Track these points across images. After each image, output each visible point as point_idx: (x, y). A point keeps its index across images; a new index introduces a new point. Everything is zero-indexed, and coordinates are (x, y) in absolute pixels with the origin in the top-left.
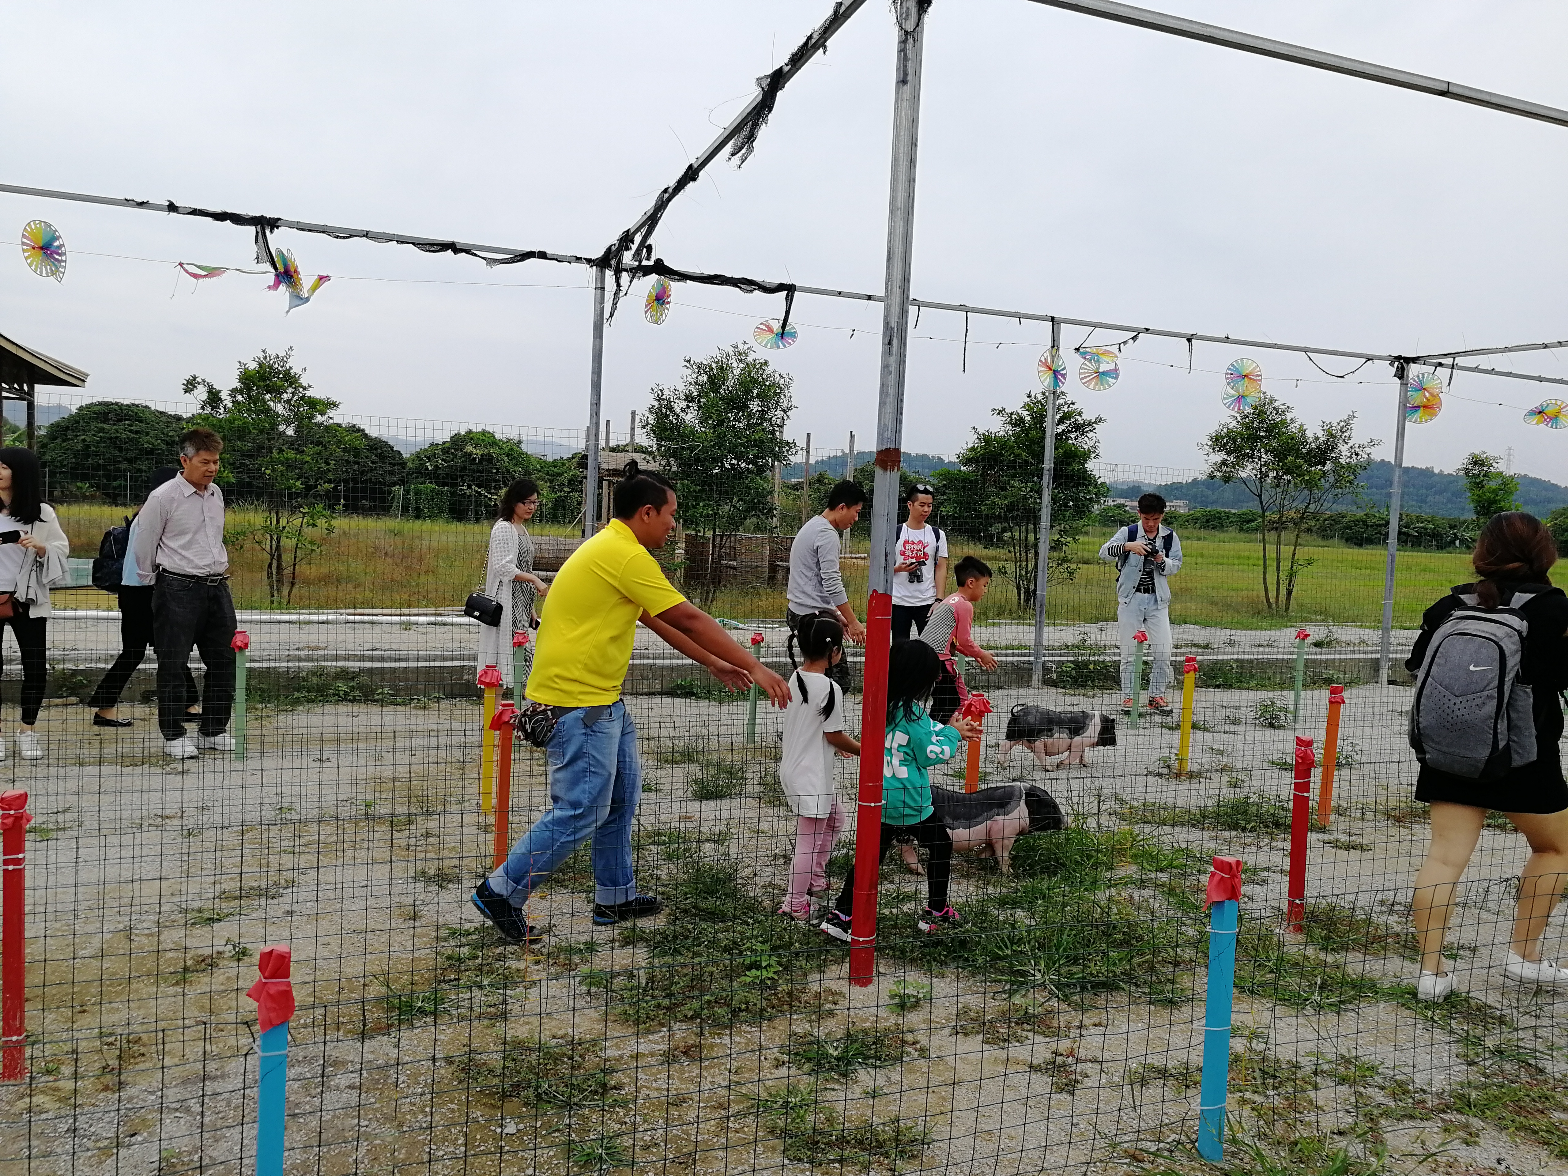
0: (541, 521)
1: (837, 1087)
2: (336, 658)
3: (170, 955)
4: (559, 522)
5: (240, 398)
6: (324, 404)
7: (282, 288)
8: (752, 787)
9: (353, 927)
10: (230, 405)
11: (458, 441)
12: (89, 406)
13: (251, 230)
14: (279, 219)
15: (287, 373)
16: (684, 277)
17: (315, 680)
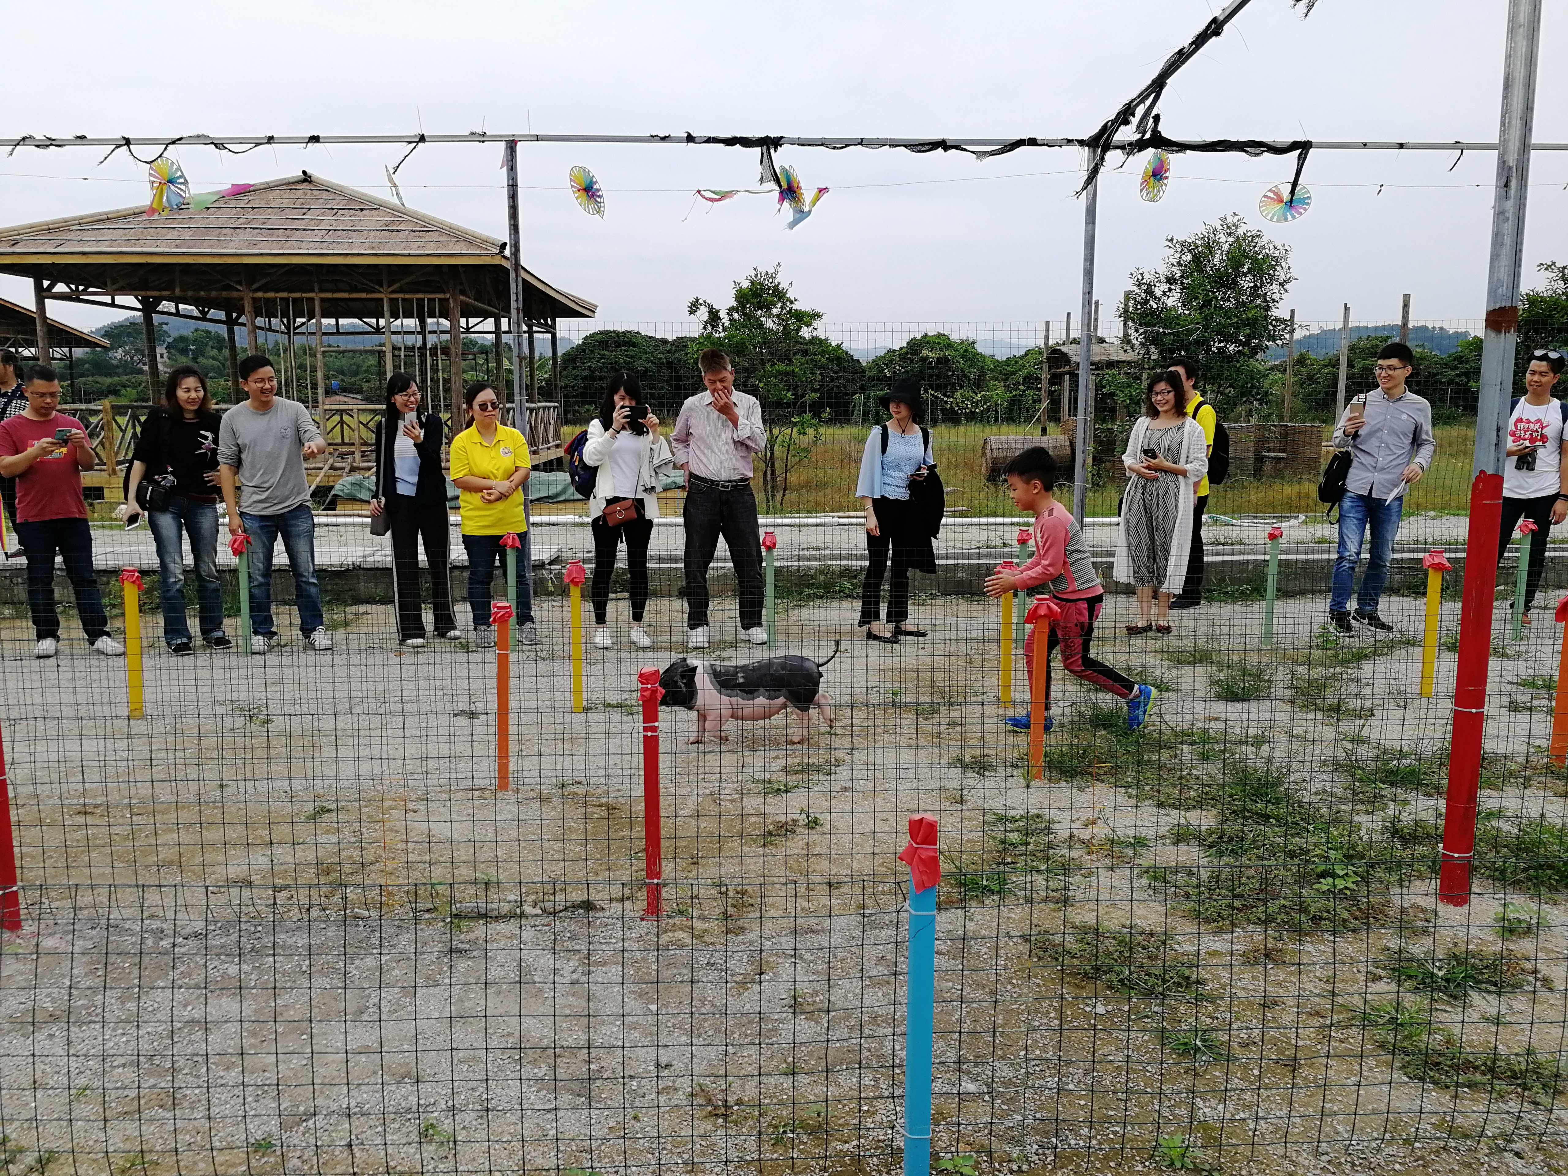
0: (996, 421)
1: (1448, 1009)
2: (841, 557)
3: (753, 819)
4: (1014, 421)
5: (736, 316)
6: (809, 315)
7: (786, 204)
8: (1280, 689)
9: (906, 807)
10: (727, 323)
11: (914, 346)
12: (592, 336)
13: (757, 151)
14: (782, 137)
15: (776, 288)
16: (1182, 147)
17: (822, 578)
